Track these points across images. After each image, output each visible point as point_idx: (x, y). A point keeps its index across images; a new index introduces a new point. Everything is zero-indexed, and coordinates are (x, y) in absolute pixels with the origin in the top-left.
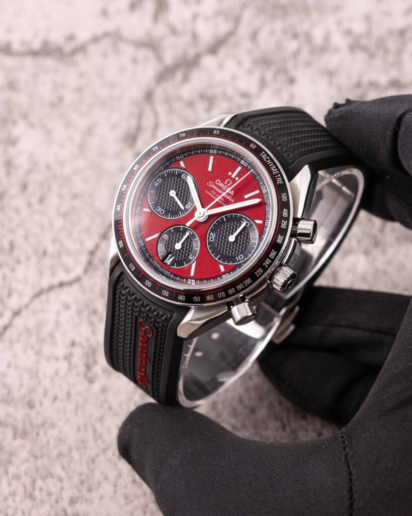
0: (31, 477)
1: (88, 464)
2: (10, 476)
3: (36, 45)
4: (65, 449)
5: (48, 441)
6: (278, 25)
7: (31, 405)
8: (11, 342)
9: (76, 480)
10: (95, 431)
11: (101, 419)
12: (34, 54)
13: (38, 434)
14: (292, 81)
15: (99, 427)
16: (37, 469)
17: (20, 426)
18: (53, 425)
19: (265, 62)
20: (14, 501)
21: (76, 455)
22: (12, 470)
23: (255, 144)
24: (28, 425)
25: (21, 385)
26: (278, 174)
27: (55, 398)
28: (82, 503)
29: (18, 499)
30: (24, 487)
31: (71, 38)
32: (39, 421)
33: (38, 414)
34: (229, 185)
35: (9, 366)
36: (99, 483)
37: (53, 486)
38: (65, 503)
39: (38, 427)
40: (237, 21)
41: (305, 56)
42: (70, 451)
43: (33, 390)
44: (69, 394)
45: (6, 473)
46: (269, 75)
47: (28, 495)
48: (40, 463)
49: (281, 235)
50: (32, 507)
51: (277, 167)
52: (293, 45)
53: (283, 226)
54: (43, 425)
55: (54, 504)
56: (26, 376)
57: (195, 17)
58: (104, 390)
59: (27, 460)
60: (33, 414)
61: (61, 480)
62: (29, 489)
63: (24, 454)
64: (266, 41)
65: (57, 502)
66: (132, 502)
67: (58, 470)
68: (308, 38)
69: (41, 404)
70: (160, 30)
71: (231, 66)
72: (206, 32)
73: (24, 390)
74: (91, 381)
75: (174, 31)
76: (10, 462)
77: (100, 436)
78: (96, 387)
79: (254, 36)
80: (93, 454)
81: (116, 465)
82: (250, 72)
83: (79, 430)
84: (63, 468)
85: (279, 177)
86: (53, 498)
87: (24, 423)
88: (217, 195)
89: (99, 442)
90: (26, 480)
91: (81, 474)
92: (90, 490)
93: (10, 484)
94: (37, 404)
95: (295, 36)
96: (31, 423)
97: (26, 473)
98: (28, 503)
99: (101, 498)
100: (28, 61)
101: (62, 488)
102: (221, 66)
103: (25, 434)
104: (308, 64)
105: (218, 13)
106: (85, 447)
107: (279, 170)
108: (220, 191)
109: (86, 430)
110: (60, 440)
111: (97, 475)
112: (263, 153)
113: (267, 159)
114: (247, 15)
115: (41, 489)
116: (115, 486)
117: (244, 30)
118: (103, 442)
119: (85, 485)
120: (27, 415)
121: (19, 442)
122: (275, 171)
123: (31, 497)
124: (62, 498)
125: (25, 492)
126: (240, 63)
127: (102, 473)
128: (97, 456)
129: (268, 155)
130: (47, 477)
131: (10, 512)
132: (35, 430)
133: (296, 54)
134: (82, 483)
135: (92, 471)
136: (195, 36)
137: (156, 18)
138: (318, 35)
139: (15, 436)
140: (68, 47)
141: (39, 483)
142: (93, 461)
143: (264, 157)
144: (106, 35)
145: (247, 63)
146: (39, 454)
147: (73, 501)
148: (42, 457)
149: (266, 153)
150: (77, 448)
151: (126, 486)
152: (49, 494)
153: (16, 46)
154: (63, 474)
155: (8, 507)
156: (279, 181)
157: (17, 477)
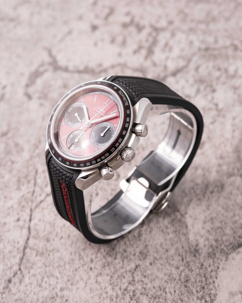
0: (42, 276)
1: (73, 272)
2: (31, 275)
3: (81, 68)
4: (62, 263)
5: (54, 259)
6: (211, 64)
7: (48, 240)
8: (43, 209)
9: (65, 279)
10: (80, 255)
12: (79, 72)
13: (49, 255)
14: (214, 91)
15: (82, 253)
16: (46, 272)
17: (40, 250)
18: (58, 251)
19: (201, 81)
20: (31, 287)
21: (67, 266)
22: (32, 272)
23: (117, 87)
24: (44, 250)
25: (45, 230)
26: (126, 101)
27: (62, 237)
28: (66, 291)
29: (33, 286)
30: (37, 280)
31: (100, 65)
32: (51, 248)
33: (51, 245)
35: (40, 220)
36: (78, 281)
37: (53, 281)
38: (57, 290)
39: (50, 251)
40: (189, 61)
41: (223, 79)
42: (65, 264)
43: (50, 233)
44: (69, 236)
45: (29, 273)
46: (202, 88)
47: (38, 285)
48: (47, 269)
49: (125, 131)
50: (40, 291)
51: (126, 97)
52: (217, 74)
53: (126, 126)
54: (53, 250)
55: (52, 290)
56: (48, 226)
57: (167, 58)
59: (41, 267)
60: (48, 245)
61: (57, 278)
62: (40, 282)
63: (40, 264)
64: (203, 71)
65: (53, 289)
66: (94, 292)
67: (57, 274)
68: (226, 70)
69: (53, 240)
70: (148, 63)
71: (182, 82)
72: (172, 66)
73: (45, 233)
75: (155, 64)
76: (32, 268)
77: (82, 258)
79: (197, 69)
80: (77, 266)
81: (88, 273)
82: (192, 86)
83: (71, 254)
84: (60, 273)
85: (127, 102)
86: (52, 287)
87: (43, 249)
89: (81, 261)
90: (39, 277)
91: (69, 276)
92: (72, 285)
93: (30, 279)
94: (52, 240)
95: (219, 69)
96: (46, 249)
97: (39, 273)
98: (38, 289)
99: (78, 289)
100: (76, 76)
101: (57, 283)
102: (177, 82)
103: (42, 254)
104: (224, 83)
105: (179, 57)
106: (73, 263)
107: (127, 99)
109: (75, 254)
110: (61, 258)
111: (78, 277)
112: (120, 91)
113: (122, 94)
114: (195, 59)
115: (46, 282)
116: (86, 283)
117: (192, 66)
118: (83, 261)
119: (70, 282)
120: (45, 245)
121: (38, 258)
122: (124, 99)
123: (40, 286)
124: (56, 288)
125: (37, 283)
126: (187, 81)
127: (80, 277)
128: (79, 268)
129: (122, 92)
130: (50, 276)
131: (28, 292)
132: (48, 253)
133: (218, 78)
134: (69, 281)
135: (75, 275)
136: (165, 67)
137: (146, 58)
138: (231, 70)
139: (37, 254)
140: (98, 70)
141: (46, 279)
142: (76, 270)
143: (120, 93)
144: (119, 65)
145: (191, 81)
146: (48, 265)
147: (62, 289)
148: (49, 266)
149: (122, 91)
150: (69, 263)
151: (92, 284)
152: (50, 285)
153: (71, 68)
154: (59, 276)
155: (27, 290)
156: (126, 104)
157: (34, 275)
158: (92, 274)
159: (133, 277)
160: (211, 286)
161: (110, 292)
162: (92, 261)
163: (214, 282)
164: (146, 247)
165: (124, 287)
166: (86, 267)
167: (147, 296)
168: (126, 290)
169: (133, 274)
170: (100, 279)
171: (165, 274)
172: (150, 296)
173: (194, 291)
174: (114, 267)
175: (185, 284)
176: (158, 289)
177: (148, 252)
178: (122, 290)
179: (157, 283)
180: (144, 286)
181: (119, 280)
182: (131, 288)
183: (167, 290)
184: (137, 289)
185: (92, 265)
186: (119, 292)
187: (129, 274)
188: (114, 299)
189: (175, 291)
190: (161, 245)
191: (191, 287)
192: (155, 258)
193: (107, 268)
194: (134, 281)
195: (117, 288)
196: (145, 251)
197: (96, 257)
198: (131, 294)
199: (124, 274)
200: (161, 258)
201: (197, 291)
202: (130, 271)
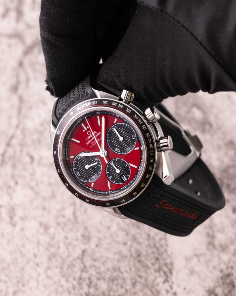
1: (20, 272)
4: (5, 265)
9: (15, 281)
10: (21, 253)
11: (23, 245)
15: (23, 250)
21: (12, 268)
28: (20, 293)
34: (90, 133)
36: (28, 281)
37: (2, 286)
42: (9, 266)
58: (22, 229)
61: (6, 282)
66: (48, 288)
67: (4, 277)
70: (21, 26)
74: (14, 225)
75: (29, 27)
77: (24, 255)
78: (18, 228)
80: (22, 265)
81: (36, 269)
83: (11, 253)
84: (6, 276)
86: (3, 293)
88: (95, 141)
89: (24, 258)
91: (17, 277)
92: (23, 285)
99: (31, 289)
101: (8, 287)
106: (17, 262)
108: (93, 139)
109: (16, 253)
110: (2, 260)
111: (26, 277)
116: (38, 281)
118: (27, 258)
119: (21, 283)
124: (8, 292)
127: (29, 275)
128: (25, 266)
134: (18, 282)
135: (23, 275)
142: (23, 269)
147: (15, 293)
150: (13, 264)
151: (43, 280)
158: (41, 270)
159: (84, 264)
160: (165, 256)
161: (66, 285)
162: (35, 256)
163: (166, 251)
164: (86, 228)
165: (77, 275)
166: (31, 264)
167: (104, 280)
168: (80, 278)
169: (82, 260)
170: (50, 273)
171: (115, 253)
172: (107, 280)
173: (149, 264)
174: (61, 257)
175: (139, 258)
176: (112, 270)
177: (90, 233)
178: (77, 280)
179: (110, 265)
180: (98, 270)
181: (70, 270)
182: (85, 275)
183: (122, 269)
184: (91, 275)
185: (38, 260)
186: (75, 283)
187: (79, 261)
188: (72, 291)
189: (130, 269)
190: (101, 223)
191: (145, 261)
192: (100, 239)
193: (53, 260)
194: (85, 267)
195: (71, 279)
196: (86, 233)
197: (39, 251)
198: (87, 281)
199: (74, 263)
200: (105, 237)
201: (153, 264)
202: (78, 258)
